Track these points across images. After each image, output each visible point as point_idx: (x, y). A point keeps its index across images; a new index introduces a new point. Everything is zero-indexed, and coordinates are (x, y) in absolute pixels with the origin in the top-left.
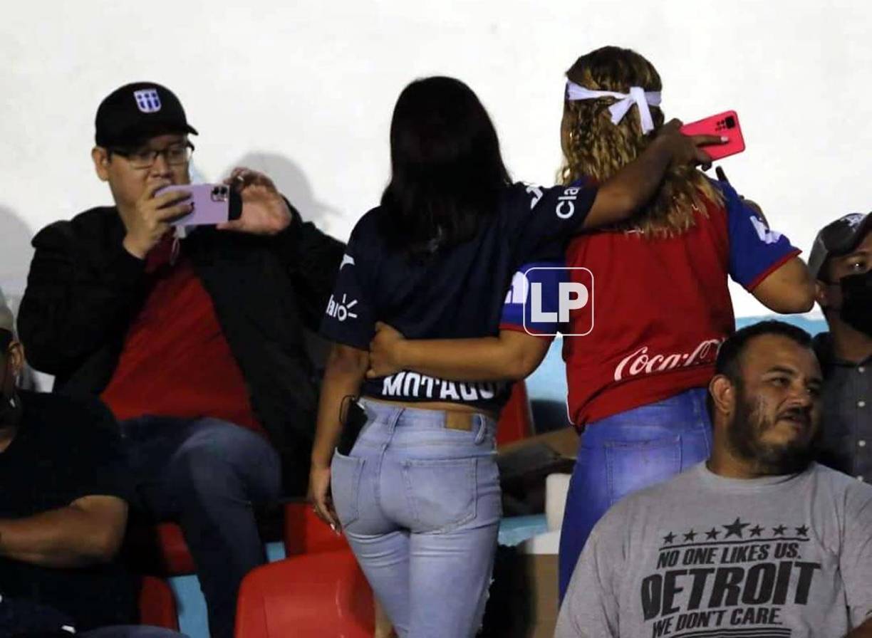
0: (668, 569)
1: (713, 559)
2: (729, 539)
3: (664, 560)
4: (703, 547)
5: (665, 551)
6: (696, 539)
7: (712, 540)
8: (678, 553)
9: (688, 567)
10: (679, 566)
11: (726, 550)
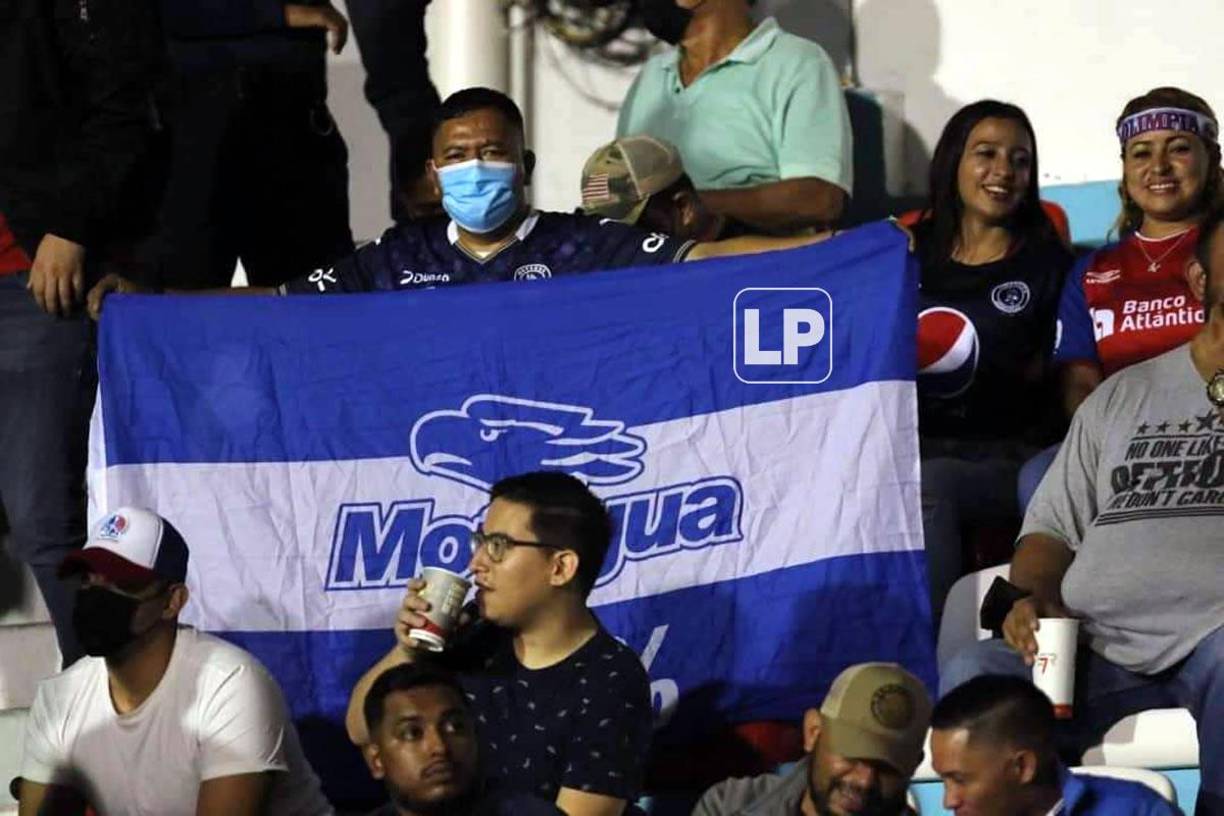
0: (1136, 460)
1: (1180, 452)
2: (1200, 433)
3: (1134, 451)
4: (1173, 440)
5: (1136, 442)
6: (1168, 431)
7: (1183, 432)
8: (1147, 444)
9: (1157, 460)
10: (1147, 459)
11: (1195, 443)
